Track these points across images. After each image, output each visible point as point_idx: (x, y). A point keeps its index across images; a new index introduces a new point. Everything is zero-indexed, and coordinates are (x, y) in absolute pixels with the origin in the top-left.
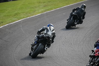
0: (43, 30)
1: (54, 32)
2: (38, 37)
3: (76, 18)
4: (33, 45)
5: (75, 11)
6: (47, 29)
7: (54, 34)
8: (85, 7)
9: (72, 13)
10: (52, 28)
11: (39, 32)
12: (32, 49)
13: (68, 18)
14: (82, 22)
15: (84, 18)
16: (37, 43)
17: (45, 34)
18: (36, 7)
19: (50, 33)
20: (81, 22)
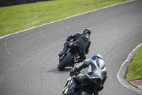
0: (85, 66)
6: (92, 64)
7: (105, 74)
17: (90, 74)
18: (27, 17)
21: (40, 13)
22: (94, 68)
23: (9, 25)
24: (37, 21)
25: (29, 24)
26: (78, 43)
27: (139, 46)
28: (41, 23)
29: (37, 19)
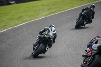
2: (40, 38)
3: (85, 18)
4: (35, 45)
5: (85, 11)
8: (94, 7)
9: (81, 13)
11: (41, 33)
12: (34, 49)
13: (78, 17)
14: (92, 21)
15: (93, 18)
16: (39, 43)
17: (46, 35)
18: (40, 10)
19: (51, 34)
20: (90, 22)
21: (49, 7)
23: (27, 16)
25: (41, 15)
28: (50, 14)
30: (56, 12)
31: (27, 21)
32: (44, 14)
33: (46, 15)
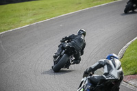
0: (100, 66)
1: (121, 70)
6: (108, 65)
7: (121, 74)
10: (118, 62)
18: (22, 16)
21: (34, 11)
22: (110, 68)
24: (31, 19)
25: (24, 22)
26: (73, 44)
27: (129, 43)
29: (31, 17)
30: (44, 18)
31: (5, 30)
32: (28, 21)
33: (31, 22)
